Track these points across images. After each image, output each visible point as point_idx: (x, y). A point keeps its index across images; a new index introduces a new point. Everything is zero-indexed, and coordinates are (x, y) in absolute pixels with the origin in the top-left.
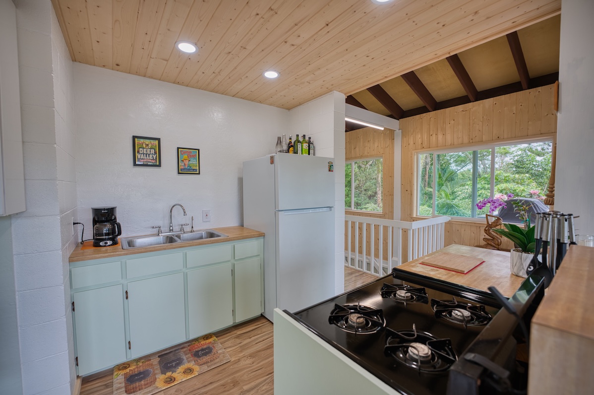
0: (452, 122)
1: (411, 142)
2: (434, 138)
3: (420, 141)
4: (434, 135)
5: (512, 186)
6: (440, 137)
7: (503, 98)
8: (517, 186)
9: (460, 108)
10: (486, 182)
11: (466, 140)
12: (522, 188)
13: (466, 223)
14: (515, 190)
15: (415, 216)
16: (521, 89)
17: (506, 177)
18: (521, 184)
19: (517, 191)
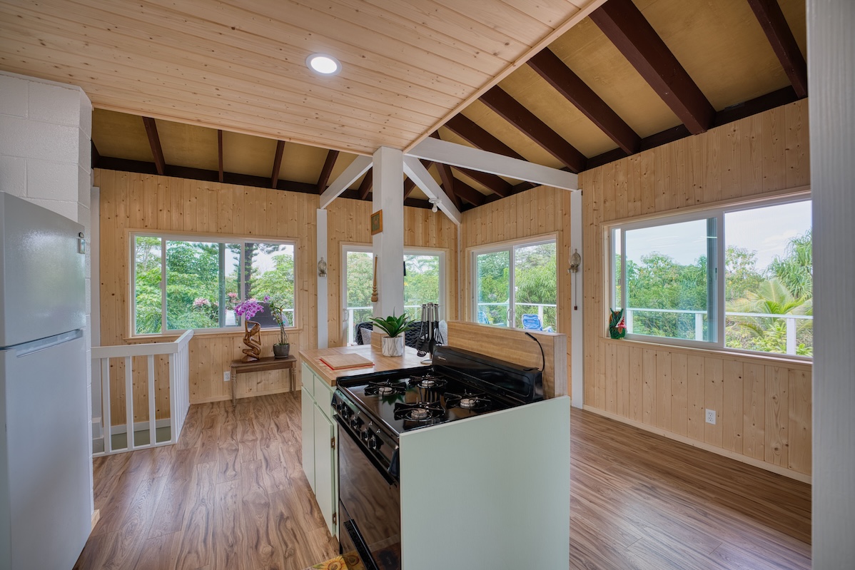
0: (193, 200)
1: (122, 214)
2: (164, 215)
3: (139, 216)
4: (165, 212)
5: (183, 289)
6: (175, 215)
7: (254, 190)
8: (187, 288)
9: (205, 184)
10: (145, 283)
11: (213, 229)
12: (194, 291)
13: (217, 335)
14: (186, 294)
15: (131, 337)
16: (271, 187)
17: (173, 276)
18: (190, 285)
19: (189, 294)
